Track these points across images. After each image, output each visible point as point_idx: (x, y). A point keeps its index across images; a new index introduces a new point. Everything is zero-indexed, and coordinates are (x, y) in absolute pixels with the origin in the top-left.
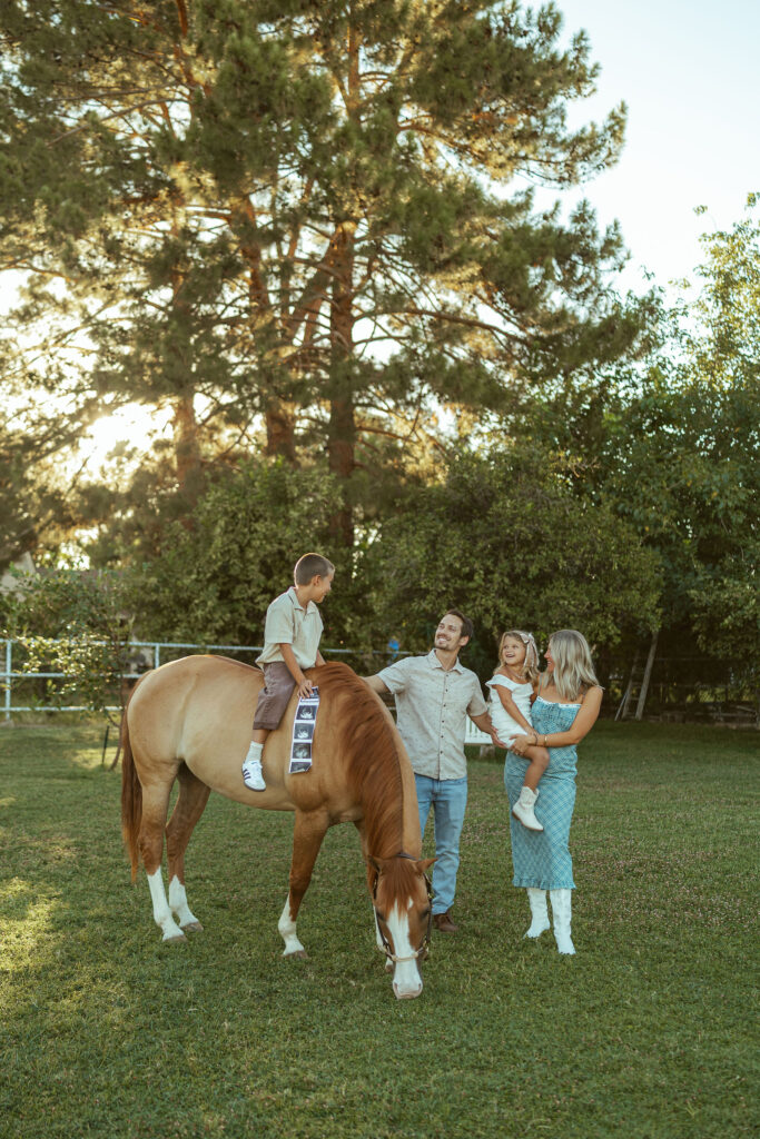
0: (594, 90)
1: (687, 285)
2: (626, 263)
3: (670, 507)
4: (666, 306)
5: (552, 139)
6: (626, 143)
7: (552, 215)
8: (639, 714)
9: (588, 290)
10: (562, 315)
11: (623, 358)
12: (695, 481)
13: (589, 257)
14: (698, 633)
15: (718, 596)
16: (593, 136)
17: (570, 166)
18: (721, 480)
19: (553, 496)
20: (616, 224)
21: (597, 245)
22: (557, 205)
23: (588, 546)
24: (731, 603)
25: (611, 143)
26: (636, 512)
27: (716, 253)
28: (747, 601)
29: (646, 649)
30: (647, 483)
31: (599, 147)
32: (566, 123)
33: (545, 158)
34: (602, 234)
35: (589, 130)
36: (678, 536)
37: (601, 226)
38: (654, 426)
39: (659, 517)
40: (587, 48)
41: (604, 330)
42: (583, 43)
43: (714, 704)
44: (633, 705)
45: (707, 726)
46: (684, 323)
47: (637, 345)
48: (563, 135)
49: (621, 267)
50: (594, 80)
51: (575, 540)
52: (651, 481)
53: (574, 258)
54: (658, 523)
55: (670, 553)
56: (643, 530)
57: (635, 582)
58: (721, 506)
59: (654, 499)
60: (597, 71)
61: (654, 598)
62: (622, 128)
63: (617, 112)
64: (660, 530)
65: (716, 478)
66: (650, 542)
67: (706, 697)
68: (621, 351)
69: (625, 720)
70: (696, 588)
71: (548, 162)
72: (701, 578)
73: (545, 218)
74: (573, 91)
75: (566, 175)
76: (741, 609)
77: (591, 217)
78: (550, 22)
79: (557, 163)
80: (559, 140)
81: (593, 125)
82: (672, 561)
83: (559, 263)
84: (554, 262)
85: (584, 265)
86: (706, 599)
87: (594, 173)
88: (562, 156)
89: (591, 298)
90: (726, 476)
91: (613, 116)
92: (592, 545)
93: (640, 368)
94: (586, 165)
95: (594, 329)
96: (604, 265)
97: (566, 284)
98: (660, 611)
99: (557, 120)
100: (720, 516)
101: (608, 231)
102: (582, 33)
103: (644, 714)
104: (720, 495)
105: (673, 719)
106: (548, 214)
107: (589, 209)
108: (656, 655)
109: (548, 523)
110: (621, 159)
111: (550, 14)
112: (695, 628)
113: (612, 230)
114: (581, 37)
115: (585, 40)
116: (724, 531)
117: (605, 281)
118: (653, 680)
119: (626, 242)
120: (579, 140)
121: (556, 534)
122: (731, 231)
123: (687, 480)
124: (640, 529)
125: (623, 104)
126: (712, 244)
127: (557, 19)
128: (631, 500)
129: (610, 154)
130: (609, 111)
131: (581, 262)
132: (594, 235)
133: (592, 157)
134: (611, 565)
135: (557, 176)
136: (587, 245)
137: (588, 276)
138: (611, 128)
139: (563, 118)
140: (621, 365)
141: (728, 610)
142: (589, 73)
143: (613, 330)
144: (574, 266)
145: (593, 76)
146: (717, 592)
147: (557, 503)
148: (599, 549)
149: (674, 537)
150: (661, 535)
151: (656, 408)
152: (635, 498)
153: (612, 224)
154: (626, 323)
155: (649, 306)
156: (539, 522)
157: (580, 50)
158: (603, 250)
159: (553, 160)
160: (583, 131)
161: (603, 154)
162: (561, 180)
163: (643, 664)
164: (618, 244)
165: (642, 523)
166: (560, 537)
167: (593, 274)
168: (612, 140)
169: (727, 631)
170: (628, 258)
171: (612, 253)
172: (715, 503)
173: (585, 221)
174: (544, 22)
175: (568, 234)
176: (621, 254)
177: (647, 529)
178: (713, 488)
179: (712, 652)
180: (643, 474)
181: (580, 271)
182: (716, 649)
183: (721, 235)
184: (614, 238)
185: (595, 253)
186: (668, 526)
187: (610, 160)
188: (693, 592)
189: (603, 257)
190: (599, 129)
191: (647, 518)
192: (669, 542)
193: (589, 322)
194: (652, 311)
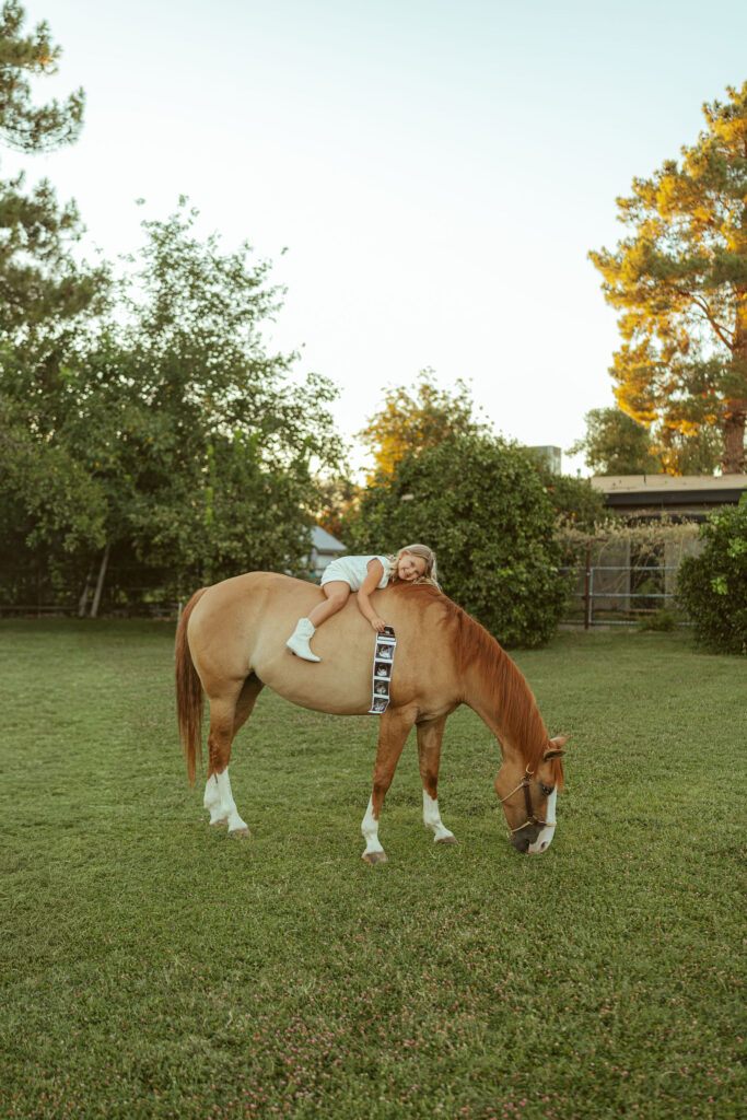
0: (56, 70)
1: (133, 260)
2: (83, 235)
3: (117, 448)
4: (114, 277)
5: (18, 107)
6: (86, 125)
7: (18, 183)
8: (93, 613)
9: (50, 253)
10: (26, 274)
11: (80, 317)
12: (135, 428)
13: (50, 226)
14: (135, 548)
15: (152, 520)
16: (54, 114)
17: (35, 135)
18: (155, 428)
19: (18, 439)
20: (73, 202)
21: (57, 217)
22: (22, 174)
23: (47, 481)
24: (161, 525)
25: (71, 122)
26: (89, 451)
27: (155, 237)
28: (172, 523)
29: (99, 560)
30: (98, 428)
31: (60, 125)
32: (30, 96)
33: (11, 124)
34: (61, 210)
35: (51, 106)
36: (122, 471)
37: (61, 201)
38: (106, 378)
39: (106, 455)
40: (49, 38)
41: (64, 292)
42: (45, 32)
43: (154, 603)
44: (89, 606)
45: (147, 620)
46: (130, 292)
47: (91, 306)
48: (27, 107)
49: (78, 239)
50: (56, 60)
51: (36, 476)
52: (100, 425)
53: (37, 224)
54: (106, 461)
55: (117, 484)
56: (94, 466)
57: (85, 509)
58: (155, 448)
59: (104, 441)
60: (59, 53)
61: (100, 521)
62: (80, 111)
63: (76, 96)
64: (108, 466)
65: (152, 426)
66: (99, 475)
67: (148, 599)
68: (77, 312)
69: (81, 618)
70: (137, 512)
71: (14, 128)
72: (138, 505)
73: (12, 184)
74: (37, 67)
75: (31, 142)
76: (167, 529)
77: (51, 194)
78: (14, 14)
79: (22, 131)
80: (24, 111)
81: (55, 103)
82: (118, 491)
83: (25, 226)
84: (20, 225)
85: (46, 232)
86: (143, 521)
87: (56, 146)
88: (26, 125)
89: (53, 260)
90: (159, 425)
91: (72, 99)
92: (50, 479)
93: (93, 326)
94: (49, 137)
95: (55, 290)
96: (64, 234)
97: (31, 247)
98: (104, 532)
99: (22, 93)
100: (154, 456)
101: (67, 207)
102: (45, 24)
103: (99, 613)
104: (155, 440)
105: (121, 616)
106: (14, 181)
107: (50, 186)
108: (108, 564)
109: (13, 461)
110: (80, 137)
111: (14, 8)
112: (135, 544)
113: (70, 207)
114: (42, 28)
115: (47, 30)
116: (159, 468)
117: (65, 247)
118: (107, 584)
119: (83, 217)
120: (43, 115)
121: (20, 470)
122: (166, 222)
123: (128, 427)
124: (91, 465)
125: (81, 89)
126: (152, 229)
127: (21, 13)
128: (85, 440)
129: (70, 132)
130: (68, 94)
131: (43, 229)
132: (55, 207)
133: (54, 131)
134: (65, 496)
135: (23, 142)
136: (49, 215)
137: (50, 242)
138: (71, 109)
139: (27, 92)
140: (79, 322)
141: (159, 530)
142: (52, 52)
143: (71, 293)
144: (37, 231)
145: (55, 56)
146: (151, 516)
147: (20, 445)
148: (56, 483)
149: (118, 472)
150: (109, 470)
151: (106, 362)
152: (88, 439)
153: (70, 201)
154: (81, 288)
155: (101, 278)
156: (6, 461)
157: (42, 38)
158: (63, 222)
159: (19, 127)
160: (46, 108)
161: (65, 130)
162: (27, 145)
163: (97, 572)
164: (75, 219)
165: (94, 460)
166: (23, 473)
167: (54, 239)
168: (72, 120)
169: (156, 545)
170: (85, 231)
171: (70, 226)
172: (150, 446)
173: (46, 196)
174: (9, 15)
175: (32, 205)
176: (78, 226)
177: (97, 464)
178: (149, 434)
179: (147, 562)
180: (94, 420)
181: (43, 236)
182: (150, 560)
183: (158, 224)
184: (72, 214)
185: (55, 225)
186: (115, 463)
187: (71, 136)
188: (132, 516)
189: (62, 228)
190: (61, 108)
191: (97, 456)
192: (115, 474)
193: (51, 283)
194: (103, 280)
